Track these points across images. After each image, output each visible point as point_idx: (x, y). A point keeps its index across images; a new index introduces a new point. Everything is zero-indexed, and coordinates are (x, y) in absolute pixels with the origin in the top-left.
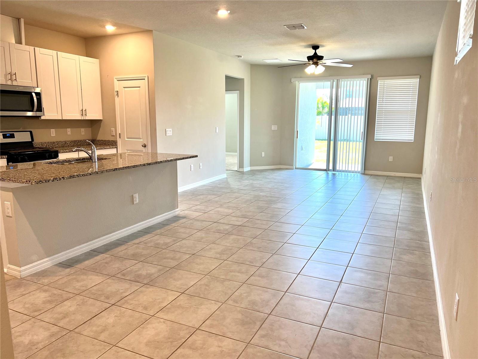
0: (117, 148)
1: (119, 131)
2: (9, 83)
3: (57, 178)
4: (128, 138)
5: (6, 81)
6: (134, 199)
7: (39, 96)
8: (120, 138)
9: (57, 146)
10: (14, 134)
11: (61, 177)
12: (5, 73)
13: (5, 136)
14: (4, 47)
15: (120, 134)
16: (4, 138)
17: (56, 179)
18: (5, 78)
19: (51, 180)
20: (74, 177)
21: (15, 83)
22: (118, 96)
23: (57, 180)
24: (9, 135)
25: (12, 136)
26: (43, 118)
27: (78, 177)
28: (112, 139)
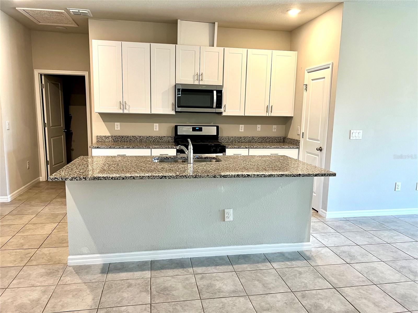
0: (299, 148)
1: (303, 130)
2: (196, 83)
3: (77, 178)
4: (309, 139)
5: (194, 81)
6: (226, 215)
7: (220, 94)
8: (303, 137)
9: (244, 141)
10: (202, 127)
11: (82, 177)
12: (194, 74)
13: (194, 129)
14: (195, 51)
15: (303, 133)
16: (193, 130)
17: (75, 178)
18: (193, 79)
19: (69, 179)
20: (99, 179)
21: (201, 83)
22: (306, 90)
23: (77, 180)
24: (198, 128)
25: (200, 130)
26: (224, 114)
27: (106, 179)
28: (296, 138)
